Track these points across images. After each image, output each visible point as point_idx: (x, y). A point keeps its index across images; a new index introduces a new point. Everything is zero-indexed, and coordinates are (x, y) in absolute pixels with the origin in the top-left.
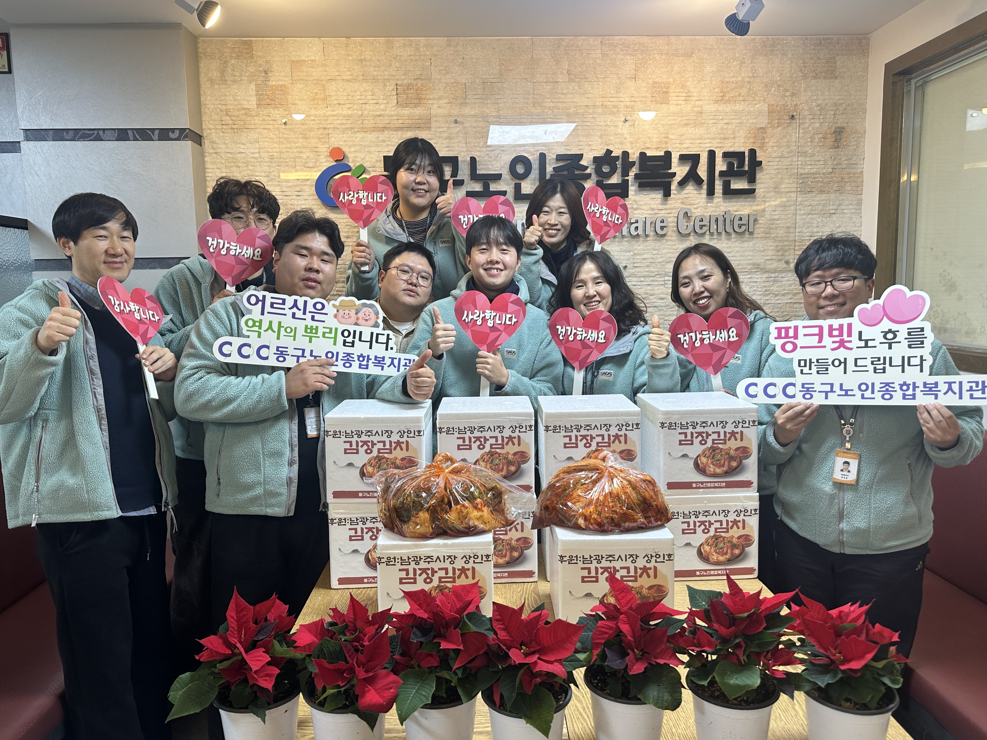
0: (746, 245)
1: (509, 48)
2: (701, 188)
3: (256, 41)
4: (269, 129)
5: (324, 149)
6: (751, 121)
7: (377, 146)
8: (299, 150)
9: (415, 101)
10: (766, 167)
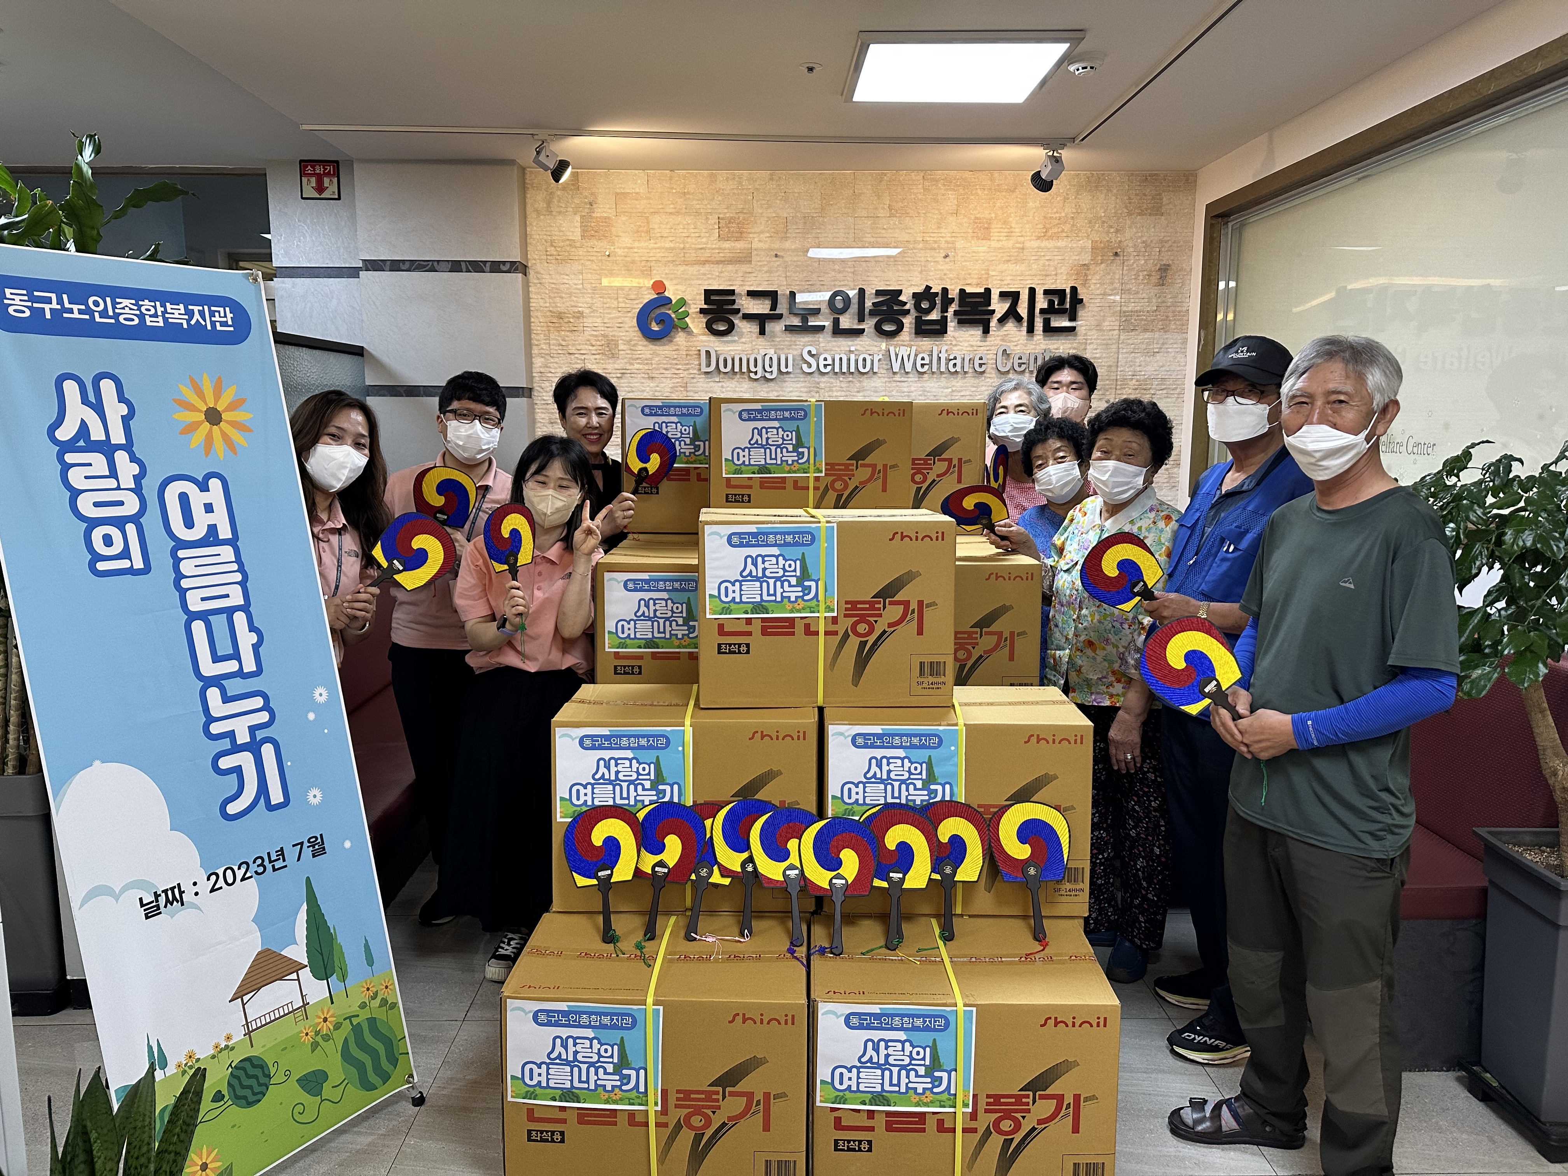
2: (1021, 325)
3: (582, 173)
4: (593, 261)
6: (1074, 257)
7: (698, 279)
9: (737, 235)
10: (1087, 305)
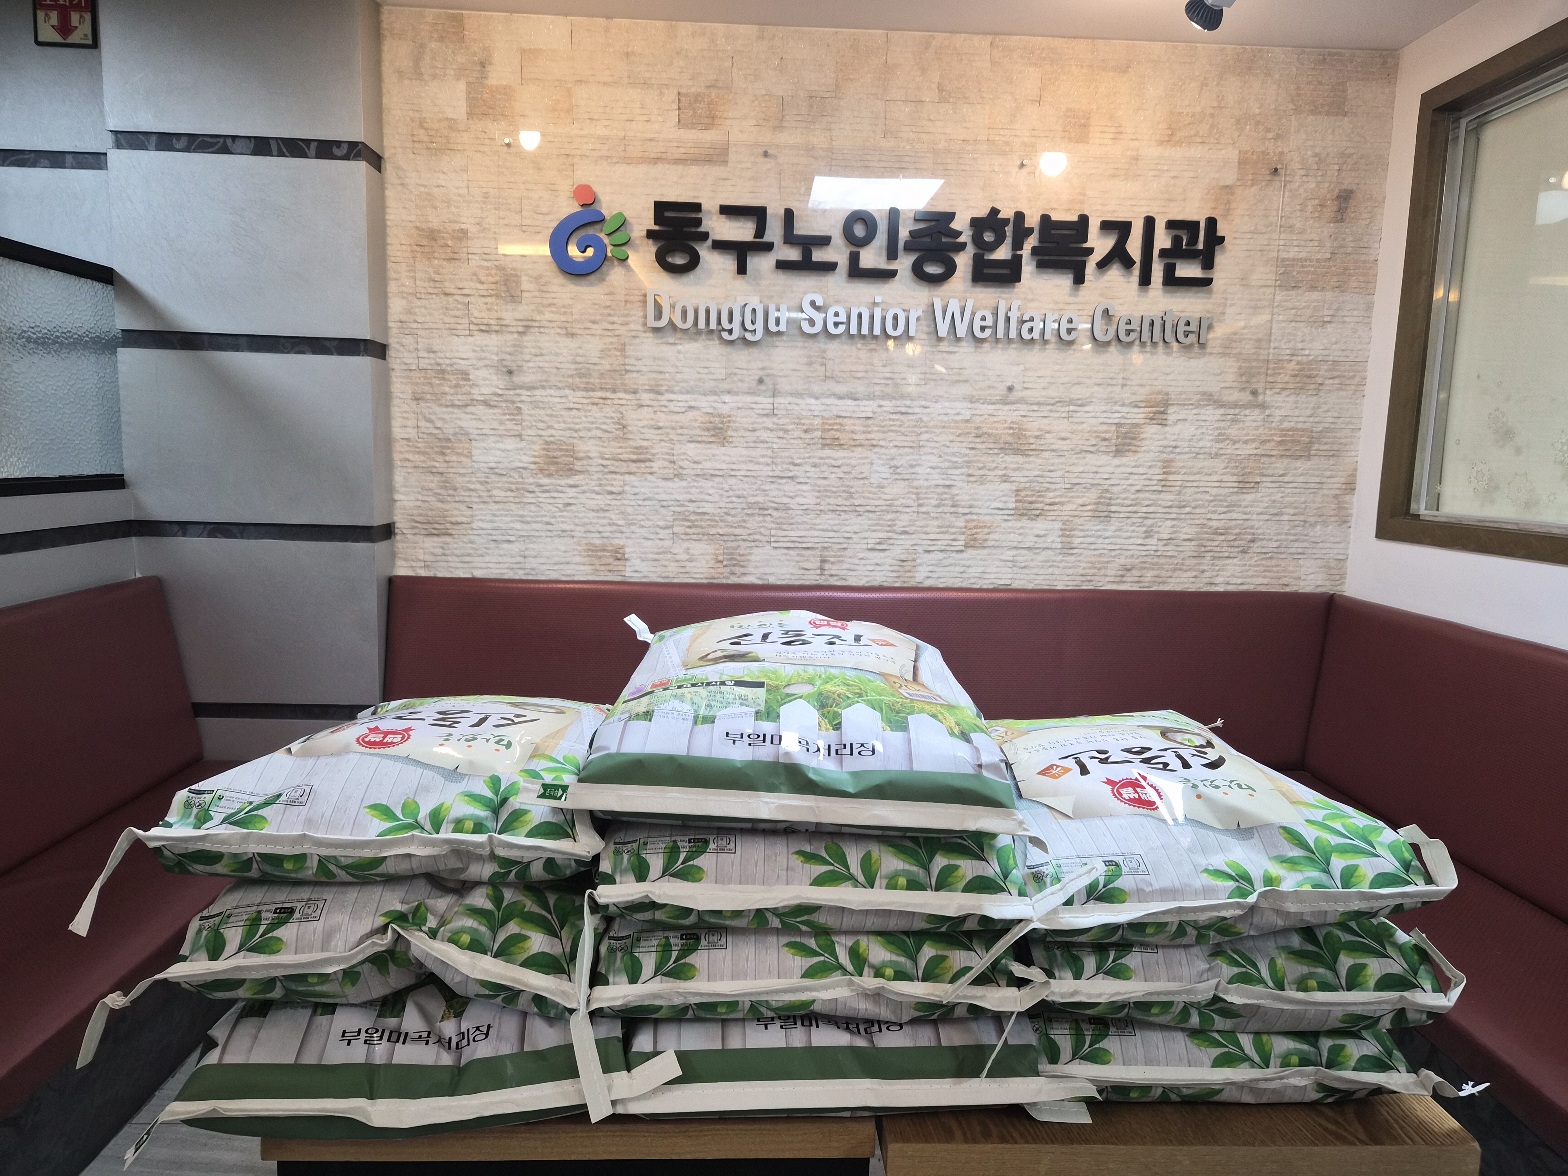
0: (1193, 363)
1: (851, 46)
2: (1133, 272)
3: (469, 17)
4: (483, 153)
5: (566, 188)
6: (1213, 175)
7: (645, 187)
8: (528, 186)
9: (706, 121)
10: (1229, 247)
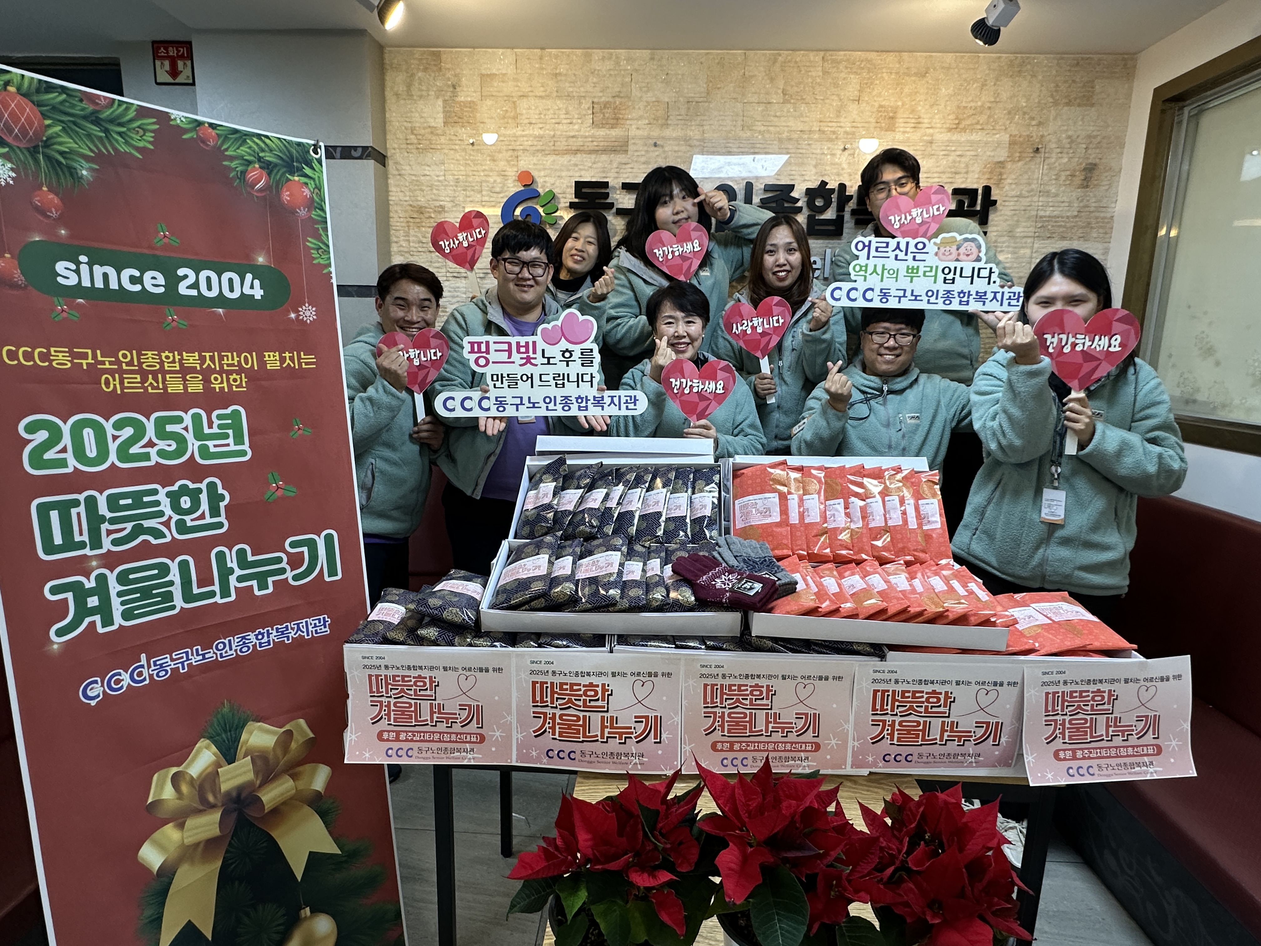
1: (718, 63)
3: (445, 53)
4: (455, 150)
5: (512, 173)
6: (988, 153)
7: (569, 170)
8: (486, 173)
9: (612, 121)
10: (1001, 208)
